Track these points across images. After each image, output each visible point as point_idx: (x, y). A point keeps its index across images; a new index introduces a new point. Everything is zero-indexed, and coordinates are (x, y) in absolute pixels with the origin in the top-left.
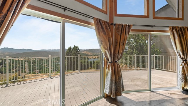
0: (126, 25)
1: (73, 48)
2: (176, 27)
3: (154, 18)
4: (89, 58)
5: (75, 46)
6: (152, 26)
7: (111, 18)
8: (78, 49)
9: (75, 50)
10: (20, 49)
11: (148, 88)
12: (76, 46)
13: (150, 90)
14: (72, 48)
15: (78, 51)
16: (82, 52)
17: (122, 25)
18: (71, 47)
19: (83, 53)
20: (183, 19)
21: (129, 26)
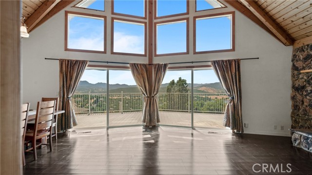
0: (162, 64)
1: (178, 82)
2: (219, 61)
3: (194, 54)
4: (210, 99)
5: (180, 79)
6: (192, 62)
8: (186, 84)
9: (179, 85)
10: (114, 85)
11: (191, 126)
12: (182, 79)
13: (193, 128)
14: (176, 81)
15: (184, 86)
16: (198, 87)
17: (159, 64)
18: (173, 80)
19: (200, 89)
20: (233, 49)
21: (165, 65)
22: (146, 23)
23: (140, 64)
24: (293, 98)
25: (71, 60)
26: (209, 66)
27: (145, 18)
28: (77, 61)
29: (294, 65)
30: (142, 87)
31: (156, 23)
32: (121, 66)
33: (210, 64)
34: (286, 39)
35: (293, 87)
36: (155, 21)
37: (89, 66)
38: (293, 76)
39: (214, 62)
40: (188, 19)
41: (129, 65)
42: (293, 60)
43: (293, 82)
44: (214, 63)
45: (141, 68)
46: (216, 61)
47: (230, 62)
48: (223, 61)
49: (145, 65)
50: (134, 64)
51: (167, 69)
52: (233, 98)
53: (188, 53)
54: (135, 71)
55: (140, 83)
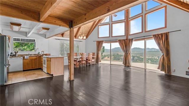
3: (145, 32)
6: (144, 37)
11: (144, 68)
17: (130, 39)
20: (166, 27)
21: (132, 39)
23: (122, 40)
26: (152, 38)
27: (125, 20)
28: (101, 41)
31: (129, 21)
32: (115, 41)
33: (152, 36)
37: (104, 42)
39: (154, 36)
40: (142, 16)
41: (117, 41)
46: (155, 35)
47: (162, 34)
49: (124, 40)
50: (120, 40)
51: (133, 41)
53: (142, 32)
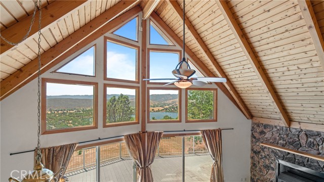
0: (157, 133)
2: (207, 130)
3: (186, 122)
6: (185, 131)
7: (143, 127)
17: (153, 133)
20: (216, 120)
22: (139, 87)
23: (135, 135)
24: (252, 158)
25: (54, 148)
26: (198, 134)
27: (138, 82)
29: (252, 134)
30: (137, 160)
31: (149, 89)
34: (249, 115)
35: (252, 150)
36: (148, 86)
38: (252, 142)
41: (123, 138)
42: (252, 130)
43: (252, 147)
44: (203, 132)
45: (136, 139)
46: (205, 130)
47: (215, 131)
48: (209, 130)
50: (129, 135)
51: (162, 138)
52: (217, 161)
53: (180, 121)
54: (131, 143)
55: (136, 155)
